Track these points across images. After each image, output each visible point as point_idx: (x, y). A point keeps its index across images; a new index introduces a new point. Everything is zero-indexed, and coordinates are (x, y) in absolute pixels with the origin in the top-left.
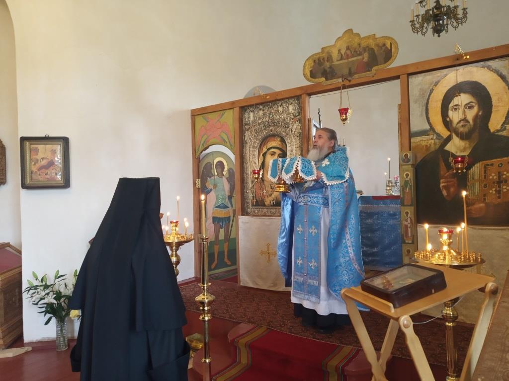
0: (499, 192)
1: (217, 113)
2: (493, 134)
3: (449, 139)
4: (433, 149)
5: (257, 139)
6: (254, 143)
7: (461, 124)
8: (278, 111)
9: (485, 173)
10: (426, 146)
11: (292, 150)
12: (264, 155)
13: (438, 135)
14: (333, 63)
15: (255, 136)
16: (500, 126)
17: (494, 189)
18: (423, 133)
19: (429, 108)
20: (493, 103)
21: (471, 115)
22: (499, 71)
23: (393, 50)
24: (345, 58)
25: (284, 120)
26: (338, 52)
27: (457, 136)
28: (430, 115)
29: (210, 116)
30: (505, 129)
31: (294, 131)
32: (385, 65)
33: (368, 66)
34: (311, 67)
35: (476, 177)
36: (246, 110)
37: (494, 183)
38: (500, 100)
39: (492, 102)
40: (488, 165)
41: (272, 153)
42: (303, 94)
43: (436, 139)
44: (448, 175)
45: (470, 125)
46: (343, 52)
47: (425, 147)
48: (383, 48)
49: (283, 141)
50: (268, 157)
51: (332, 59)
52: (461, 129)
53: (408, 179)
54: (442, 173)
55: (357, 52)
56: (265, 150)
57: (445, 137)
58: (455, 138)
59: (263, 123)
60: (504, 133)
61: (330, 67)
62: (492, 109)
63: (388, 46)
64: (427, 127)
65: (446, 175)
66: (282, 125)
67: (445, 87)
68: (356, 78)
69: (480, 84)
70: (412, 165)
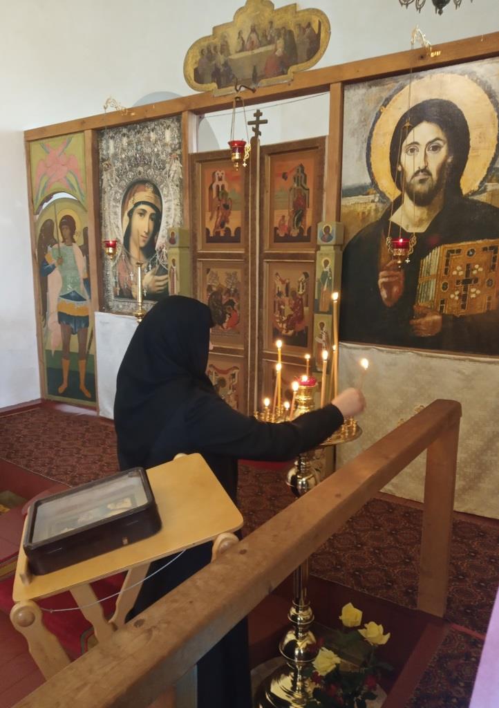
0: (463, 297)
1: (60, 138)
2: (466, 198)
3: (398, 202)
4: (373, 218)
5: (119, 186)
6: (116, 193)
7: (417, 178)
8: (149, 139)
9: (447, 264)
10: (363, 213)
11: (169, 209)
12: (130, 214)
13: (382, 195)
14: (230, 57)
15: (116, 181)
16: (478, 183)
17: (457, 293)
18: (360, 190)
19: (372, 146)
20: (472, 143)
21: (435, 161)
22: (487, 82)
23: (322, 35)
24: (248, 47)
25: (158, 155)
26: (237, 36)
27: (411, 198)
28: (372, 159)
29: (51, 142)
30: (484, 191)
31: (171, 176)
32: (309, 63)
33: (282, 65)
34: (196, 63)
35: (433, 271)
36: (102, 135)
37: (458, 282)
38: (482, 136)
39: (469, 140)
40: (452, 251)
41: (142, 212)
42: (184, 111)
43: (379, 201)
44: (391, 265)
45: (432, 180)
46: (245, 37)
47: (360, 214)
48: (308, 31)
49: (157, 192)
50: (136, 217)
51: (228, 50)
52: (419, 187)
53: (327, 269)
54: (383, 260)
55: (266, 36)
56: (131, 206)
57: (392, 199)
58: (407, 202)
59: (128, 158)
60: (483, 198)
61: (226, 64)
62: (468, 153)
63: (315, 26)
64: (368, 180)
65: (388, 265)
66: (155, 164)
67: (400, 109)
68: (264, 87)
69: (455, 106)
70: (335, 245)
